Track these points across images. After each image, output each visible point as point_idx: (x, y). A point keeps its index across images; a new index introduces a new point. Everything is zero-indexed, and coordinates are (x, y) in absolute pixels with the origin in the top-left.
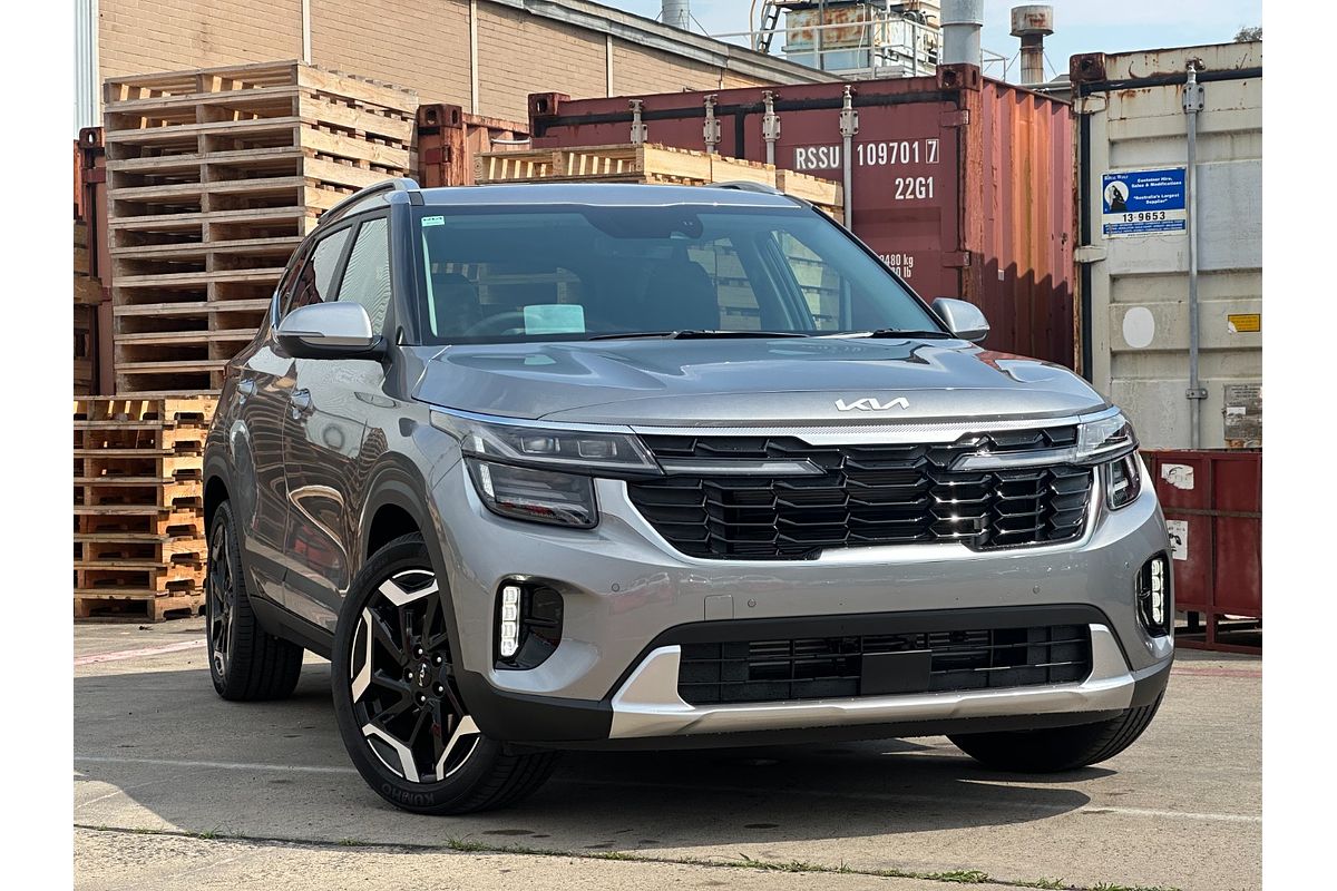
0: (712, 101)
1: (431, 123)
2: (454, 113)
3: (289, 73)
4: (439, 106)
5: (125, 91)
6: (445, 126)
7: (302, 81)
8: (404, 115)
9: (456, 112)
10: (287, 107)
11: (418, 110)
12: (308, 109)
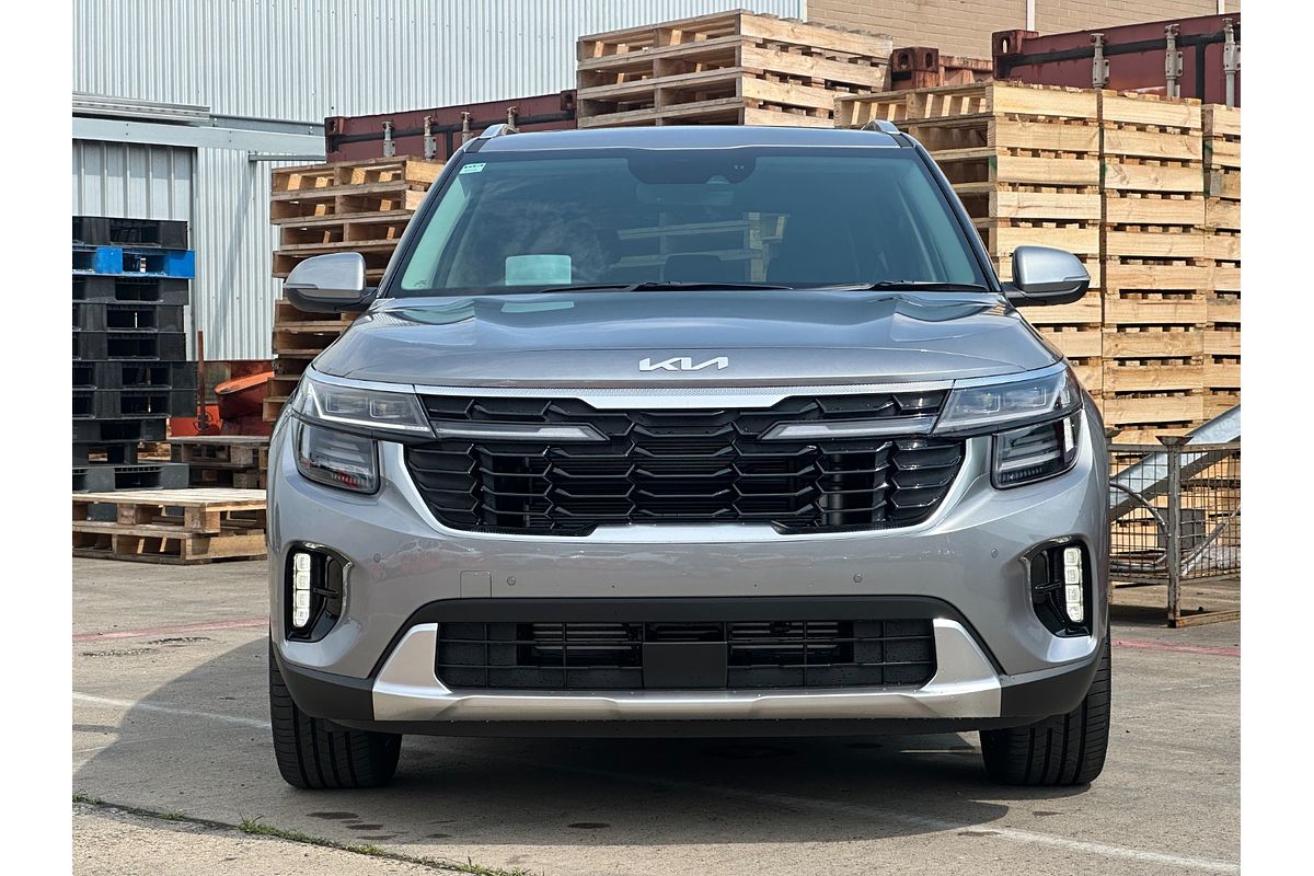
0: (1173, 31)
1: (904, 67)
2: (929, 56)
3: (731, 22)
4: (911, 50)
5: (599, 47)
6: (916, 70)
7: (745, 30)
8: (874, 61)
9: (931, 56)
10: (729, 57)
11: (892, 56)
12: (750, 58)
